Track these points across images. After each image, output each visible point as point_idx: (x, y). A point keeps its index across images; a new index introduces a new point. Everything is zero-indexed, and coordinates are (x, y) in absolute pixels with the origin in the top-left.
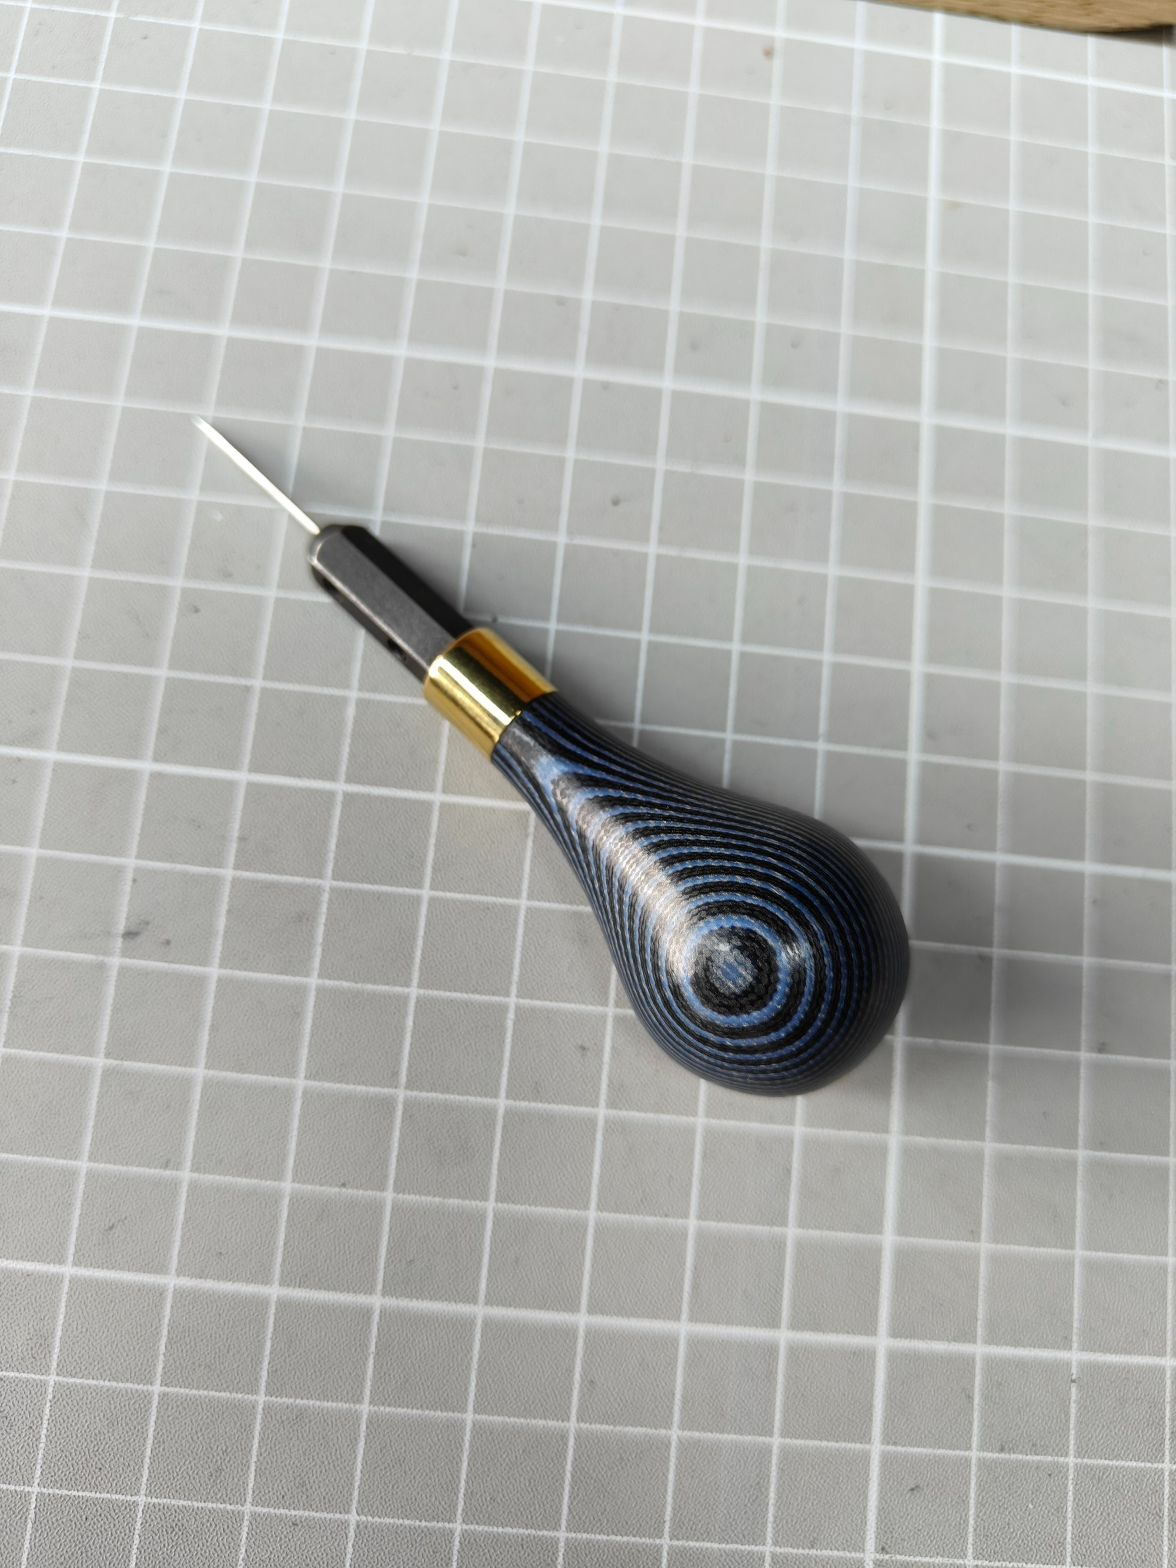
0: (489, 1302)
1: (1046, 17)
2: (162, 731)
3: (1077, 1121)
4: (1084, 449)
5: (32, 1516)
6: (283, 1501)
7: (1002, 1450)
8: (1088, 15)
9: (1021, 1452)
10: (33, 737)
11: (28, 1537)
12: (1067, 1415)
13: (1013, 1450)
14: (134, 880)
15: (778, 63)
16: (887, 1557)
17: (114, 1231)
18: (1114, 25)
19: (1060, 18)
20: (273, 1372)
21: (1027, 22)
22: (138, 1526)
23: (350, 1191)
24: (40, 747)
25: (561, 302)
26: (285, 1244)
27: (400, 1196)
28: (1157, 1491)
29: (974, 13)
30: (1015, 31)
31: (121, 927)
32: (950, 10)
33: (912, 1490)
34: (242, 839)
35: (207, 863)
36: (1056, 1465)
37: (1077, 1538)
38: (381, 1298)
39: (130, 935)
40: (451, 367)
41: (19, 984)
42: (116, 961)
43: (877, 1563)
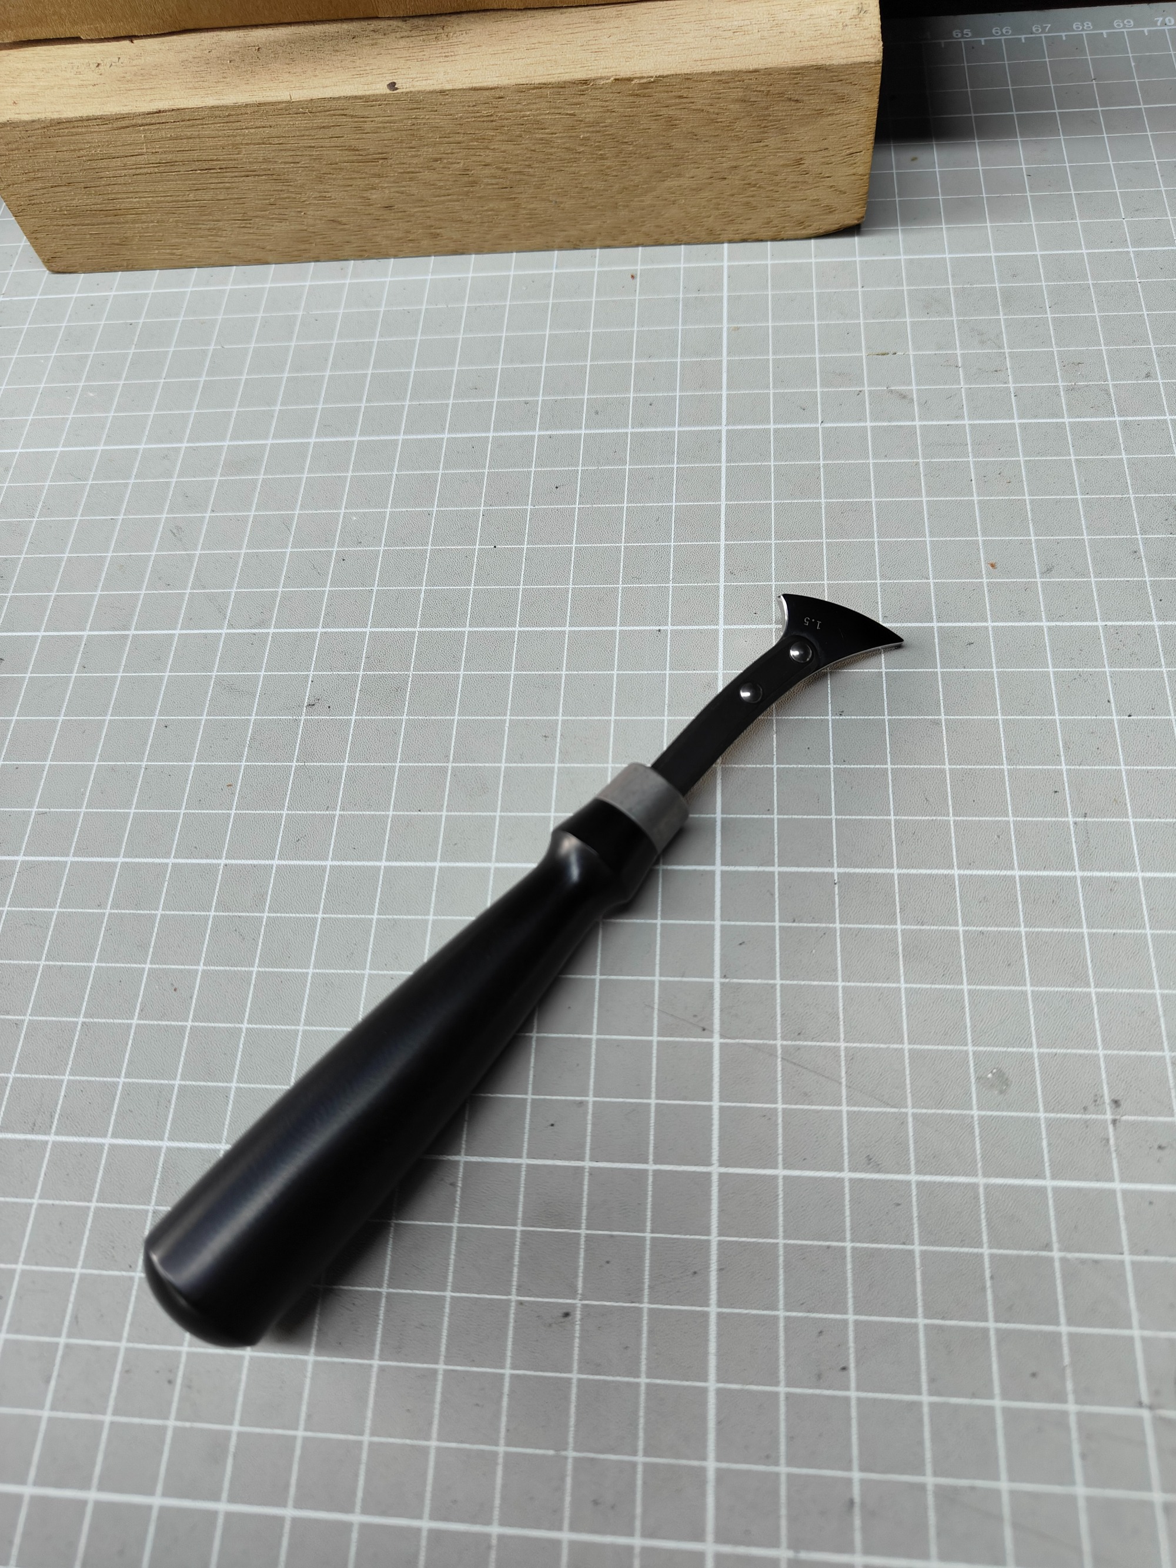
0: (497, 861)
2: (327, 614)
3: (828, 750)
4: (816, 429)
5: (253, 982)
7: (794, 921)
9: (805, 922)
12: (833, 902)
13: (800, 921)
14: (313, 681)
15: (638, 280)
16: (727, 980)
17: (299, 841)
18: (821, 231)
20: (381, 902)
21: (774, 239)
22: (308, 984)
23: (423, 813)
24: (266, 627)
25: (526, 403)
26: (389, 840)
27: (450, 813)
28: (894, 941)
29: (744, 241)
30: (768, 244)
31: (306, 703)
32: (730, 241)
33: (740, 944)
34: (367, 658)
35: (350, 670)
36: (828, 928)
37: (845, 966)
38: (440, 863)
39: (310, 705)
40: (470, 439)
42: (303, 718)
43: (722, 984)
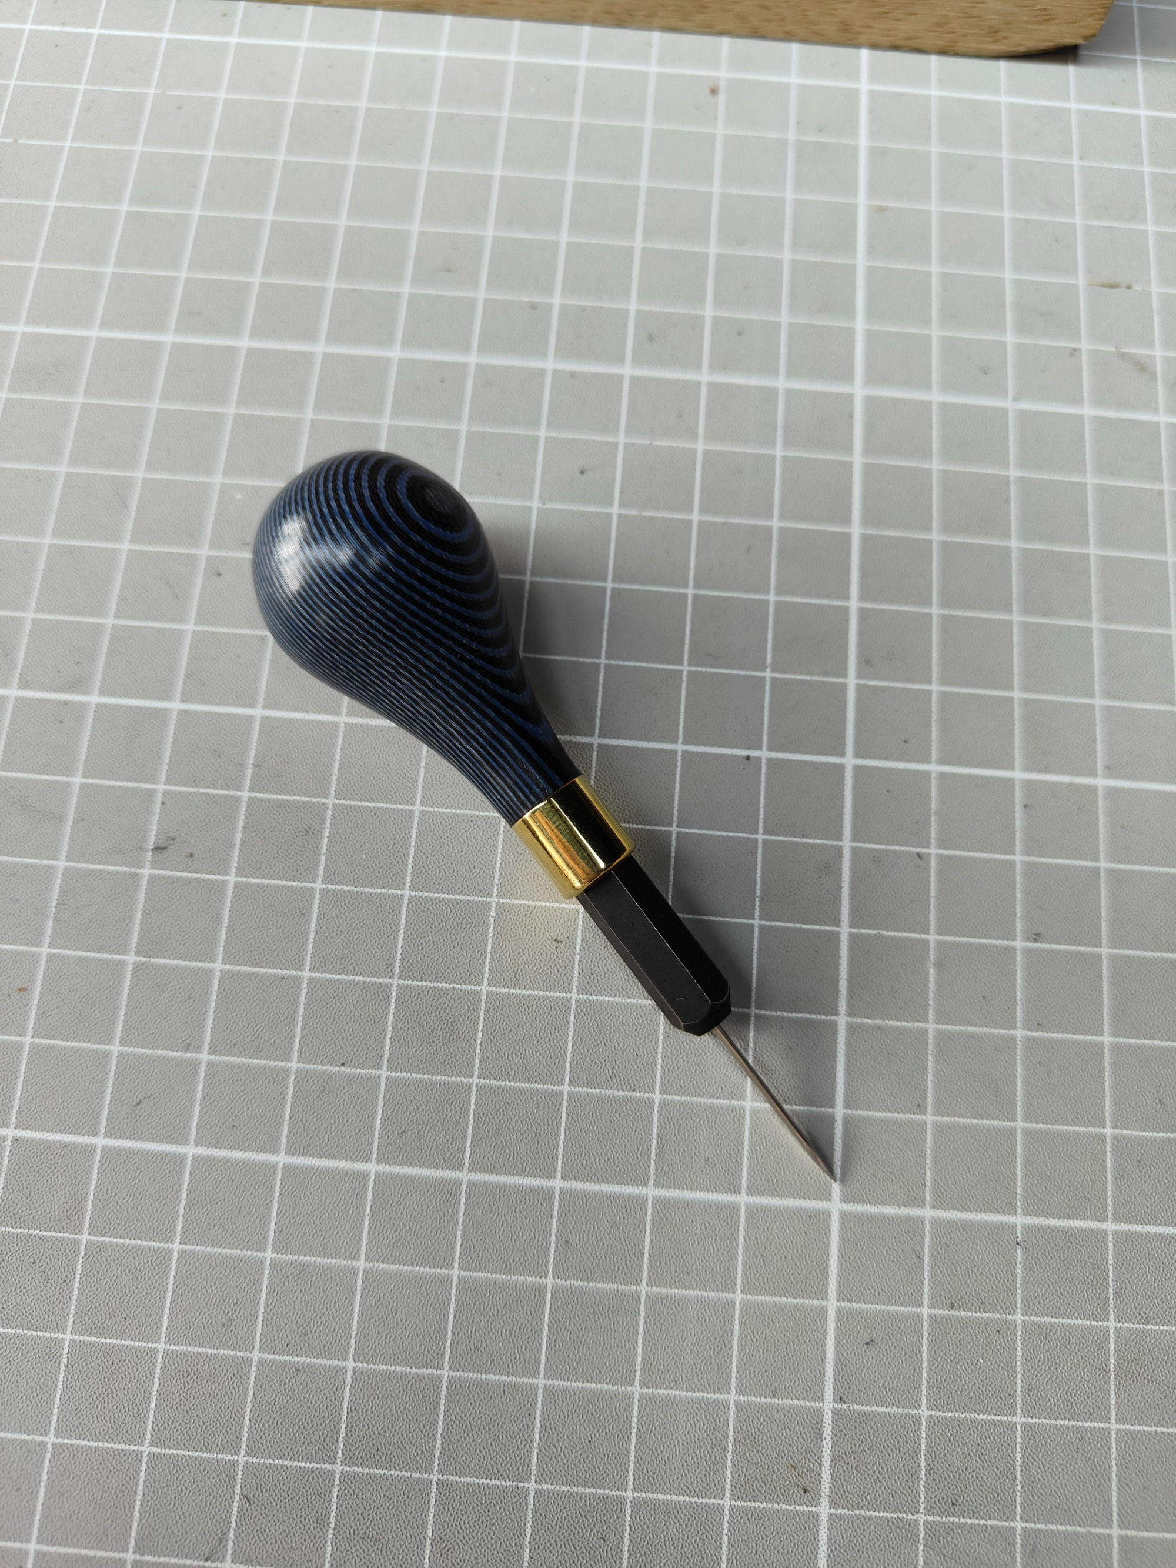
0: (472, 1169)
1: (961, 47)
2: (189, 676)
3: (1015, 1004)
4: (1005, 411)
5: (65, 1360)
6: (287, 1348)
7: (952, 1307)
8: (996, 41)
9: (970, 1310)
10: (79, 684)
11: (61, 1379)
12: (1014, 1275)
13: (962, 1308)
14: (163, 803)
15: (722, 98)
16: (845, 1406)
17: (141, 1106)
18: (1022, 49)
19: (972, 45)
20: (279, 1232)
21: (943, 52)
22: (158, 1370)
23: (349, 1070)
24: (86, 693)
25: (534, 306)
26: (291, 1118)
27: (393, 1074)
28: (1103, 1348)
29: (895, 48)
30: (934, 59)
31: (151, 843)
32: (874, 46)
33: (867, 1343)
34: (257, 766)
35: (227, 787)
36: (1005, 1321)
37: (1028, 1391)
38: (376, 1166)
39: (158, 849)
40: (438, 364)
41: (63, 893)
42: (146, 872)
43: (836, 1413)
